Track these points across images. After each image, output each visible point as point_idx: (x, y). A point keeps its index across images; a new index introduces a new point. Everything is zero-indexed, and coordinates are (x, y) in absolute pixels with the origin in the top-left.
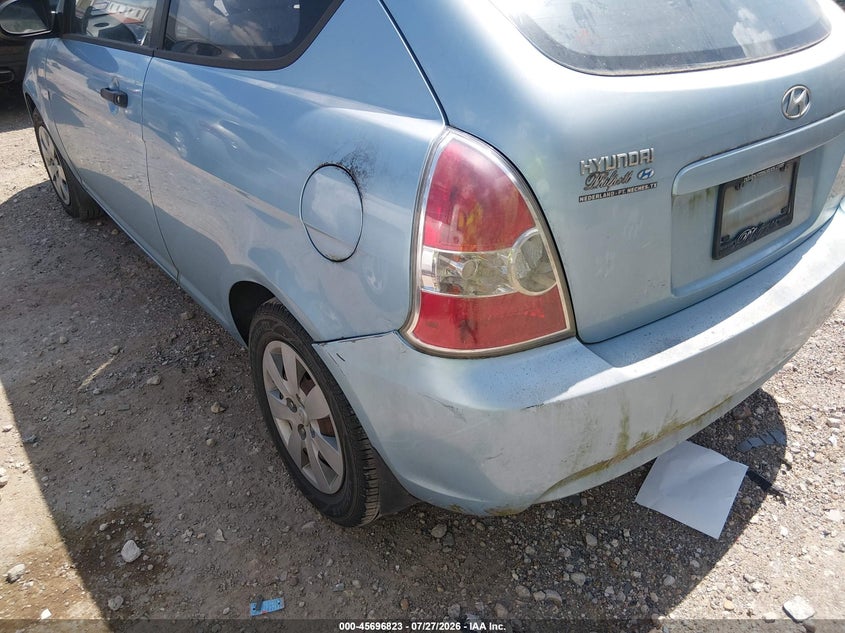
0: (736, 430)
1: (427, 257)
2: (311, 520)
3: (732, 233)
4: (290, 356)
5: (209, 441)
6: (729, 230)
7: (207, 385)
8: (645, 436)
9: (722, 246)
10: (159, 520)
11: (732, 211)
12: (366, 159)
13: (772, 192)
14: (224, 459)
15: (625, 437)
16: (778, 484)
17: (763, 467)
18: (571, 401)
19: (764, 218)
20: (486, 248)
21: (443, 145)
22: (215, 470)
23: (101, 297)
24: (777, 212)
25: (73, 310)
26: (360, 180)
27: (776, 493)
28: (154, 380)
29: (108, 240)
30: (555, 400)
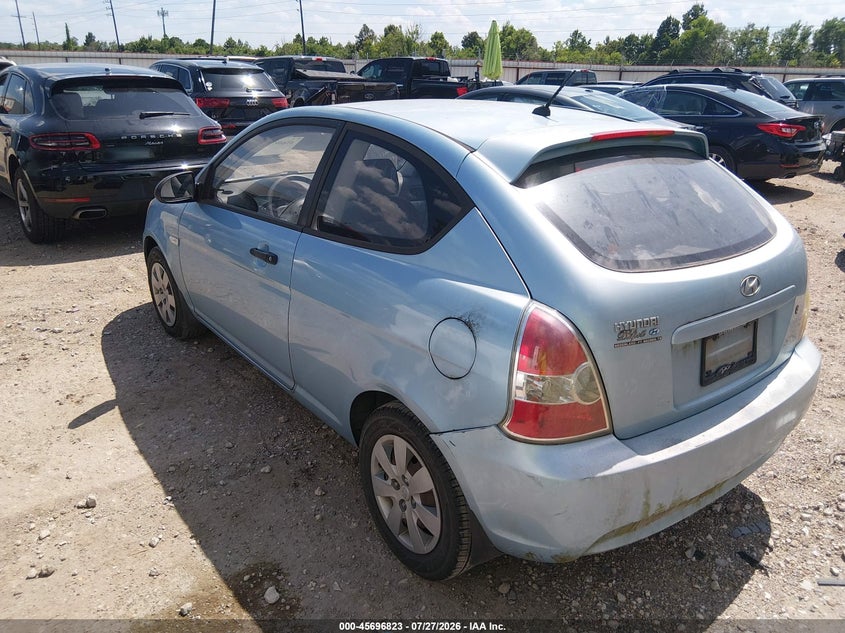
0: (729, 521)
1: (520, 378)
2: (406, 578)
3: (713, 369)
4: (401, 446)
5: (318, 517)
6: (711, 367)
7: (309, 474)
8: (661, 506)
9: (707, 378)
10: (289, 574)
11: (713, 354)
12: (480, 316)
13: (740, 342)
14: (331, 531)
15: (647, 505)
16: (763, 562)
17: (752, 549)
18: (612, 475)
19: (737, 359)
20: (554, 374)
21: (530, 311)
22: (325, 539)
23: (210, 403)
24: (744, 355)
25: (190, 413)
26: (474, 328)
27: (761, 568)
28: (267, 469)
29: (204, 356)
30: (602, 474)
